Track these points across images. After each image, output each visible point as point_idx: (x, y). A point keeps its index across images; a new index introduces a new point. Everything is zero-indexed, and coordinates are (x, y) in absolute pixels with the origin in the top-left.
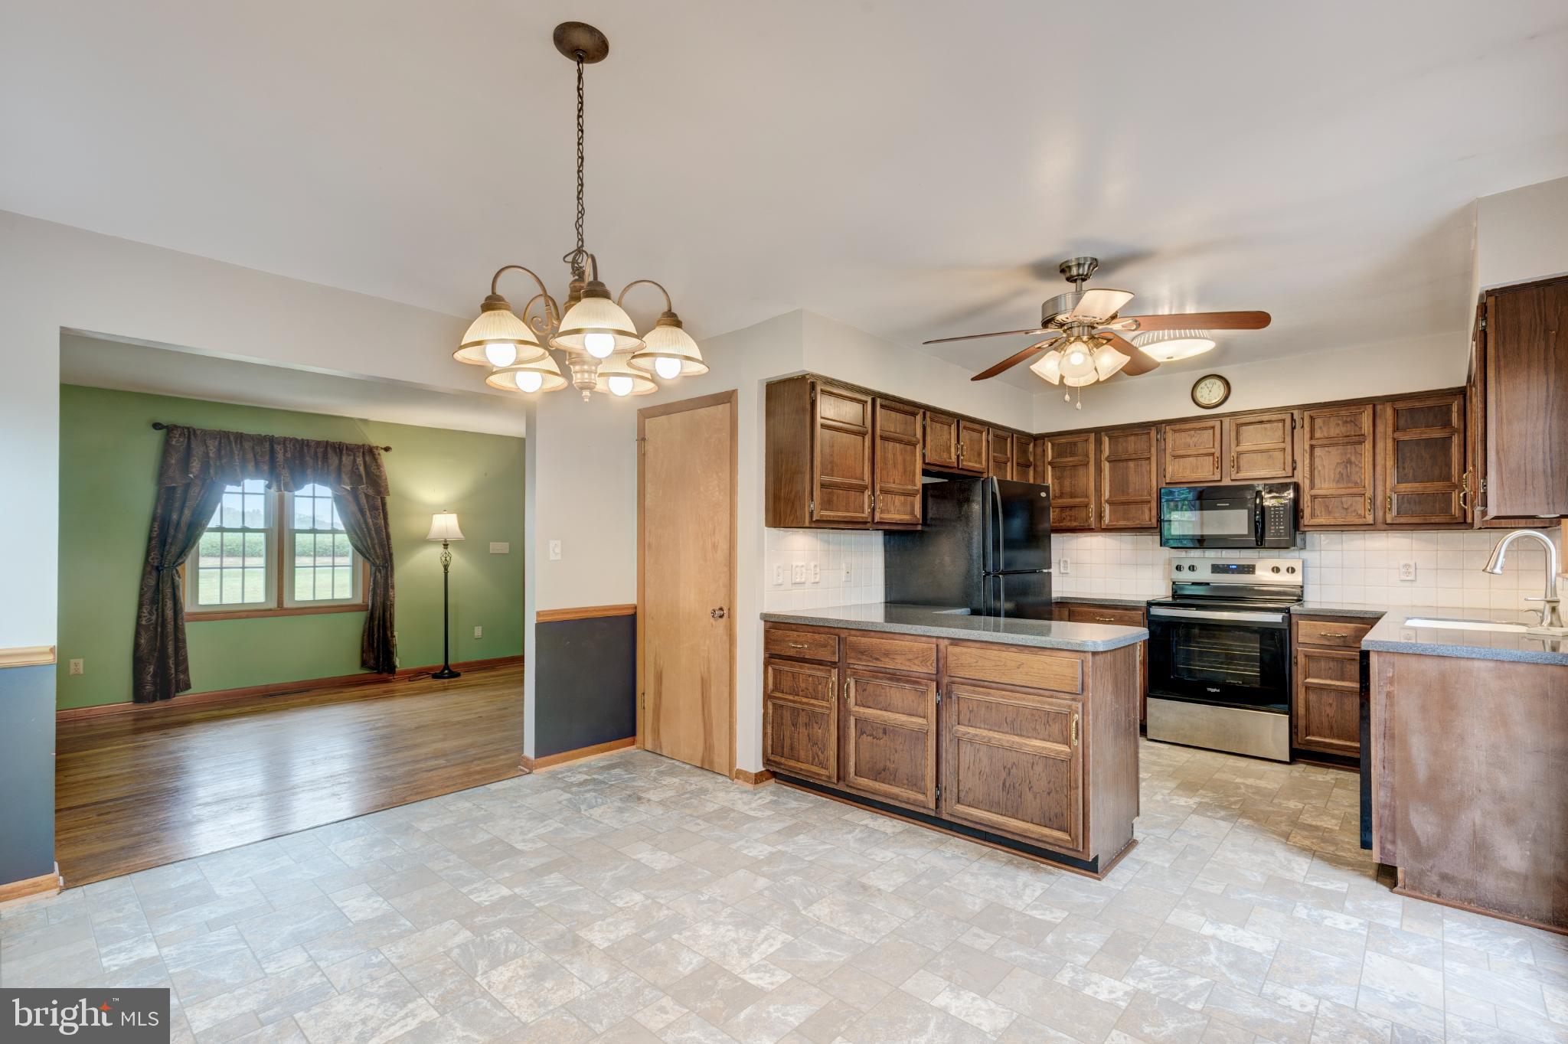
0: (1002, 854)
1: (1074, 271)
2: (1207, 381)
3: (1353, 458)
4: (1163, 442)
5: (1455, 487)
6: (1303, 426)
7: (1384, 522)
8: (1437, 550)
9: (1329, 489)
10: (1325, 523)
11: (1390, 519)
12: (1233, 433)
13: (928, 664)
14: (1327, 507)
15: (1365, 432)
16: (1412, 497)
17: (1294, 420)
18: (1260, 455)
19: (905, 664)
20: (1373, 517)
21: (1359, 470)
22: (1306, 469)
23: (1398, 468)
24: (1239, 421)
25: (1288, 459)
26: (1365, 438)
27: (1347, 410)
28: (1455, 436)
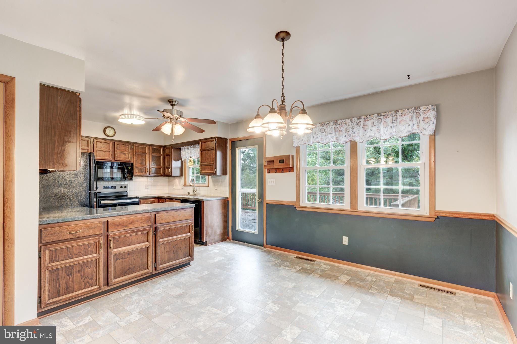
0: (164, 276)
1: (174, 103)
2: (109, 128)
3: (144, 158)
4: (93, 145)
5: (161, 167)
6: (133, 148)
7: (150, 175)
8: (152, 181)
9: (139, 166)
10: (138, 174)
11: (151, 174)
12: (116, 146)
13: (149, 222)
14: (138, 170)
15: (146, 152)
16: (155, 169)
17: (131, 146)
18: (122, 154)
19: (139, 225)
20: (148, 173)
21: (145, 161)
22: (134, 160)
23: (152, 162)
24: (117, 143)
25: (129, 157)
26: (146, 154)
27: (143, 146)
28: (161, 156)
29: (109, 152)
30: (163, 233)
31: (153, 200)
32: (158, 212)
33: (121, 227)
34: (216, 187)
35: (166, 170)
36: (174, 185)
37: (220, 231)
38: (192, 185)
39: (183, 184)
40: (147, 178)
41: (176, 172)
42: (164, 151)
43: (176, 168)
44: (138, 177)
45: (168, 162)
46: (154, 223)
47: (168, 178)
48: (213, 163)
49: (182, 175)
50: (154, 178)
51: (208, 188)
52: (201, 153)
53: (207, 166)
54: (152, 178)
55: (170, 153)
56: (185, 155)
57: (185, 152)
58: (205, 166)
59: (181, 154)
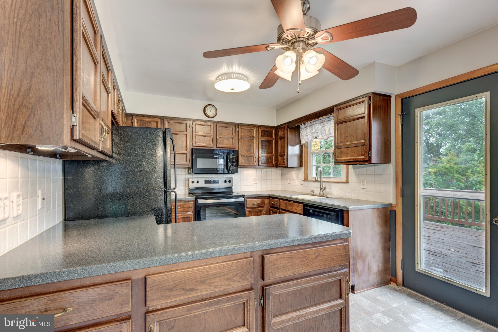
2: (210, 107)
3: (251, 144)
4: (192, 129)
5: (273, 155)
6: (238, 131)
7: (258, 165)
8: (262, 174)
9: (245, 154)
10: (244, 165)
11: (260, 164)
12: (218, 129)
13: (248, 277)
14: (245, 160)
15: (254, 135)
16: (265, 158)
17: (236, 128)
18: (226, 139)
19: (224, 285)
20: (256, 164)
21: (252, 148)
22: (240, 146)
23: (261, 148)
24: (219, 125)
25: (234, 142)
26: (254, 138)
27: (250, 127)
28: (273, 140)
29: (211, 136)
30: (281, 300)
31: (263, 200)
32: (268, 252)
33: (180, 293)
34: (364, 185)
35: (280, 158)
36: (289, 179)
37: (378, 267)
38: (319, 180)
39: (303, 178)
40: (256, 170)
41: (293, 162)
42: (276, 134)
43: (293, 156)
44: (244, 169)
45: (281, 148)
46: (259, 277)
47: (281, 170)
48: (363, 141)
49: (301, 165)
50: (264, 170)
51: (346, 185)
52: (337, 127)
53: (350, 148)
54: (262, 170)
55: (284, 134)
56: (307, 136)
57: (306, 133)
58: (346, 149)
59: (301, 135)
